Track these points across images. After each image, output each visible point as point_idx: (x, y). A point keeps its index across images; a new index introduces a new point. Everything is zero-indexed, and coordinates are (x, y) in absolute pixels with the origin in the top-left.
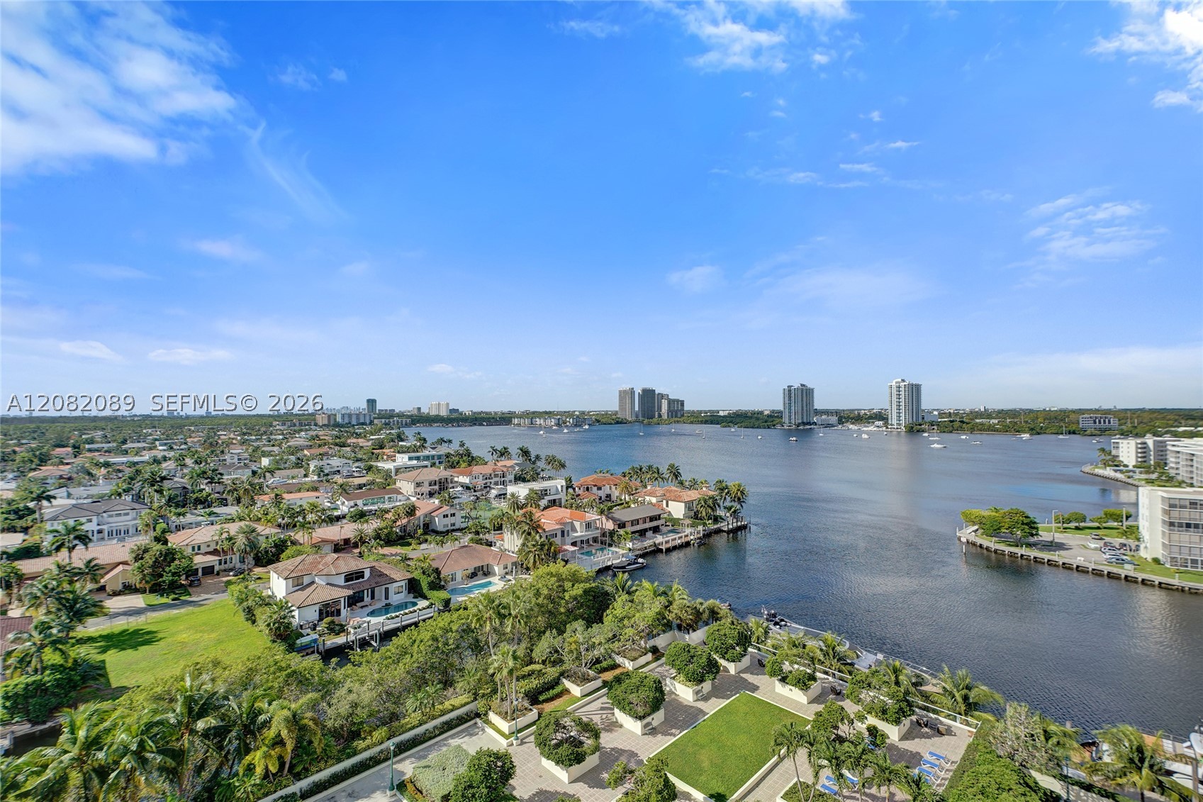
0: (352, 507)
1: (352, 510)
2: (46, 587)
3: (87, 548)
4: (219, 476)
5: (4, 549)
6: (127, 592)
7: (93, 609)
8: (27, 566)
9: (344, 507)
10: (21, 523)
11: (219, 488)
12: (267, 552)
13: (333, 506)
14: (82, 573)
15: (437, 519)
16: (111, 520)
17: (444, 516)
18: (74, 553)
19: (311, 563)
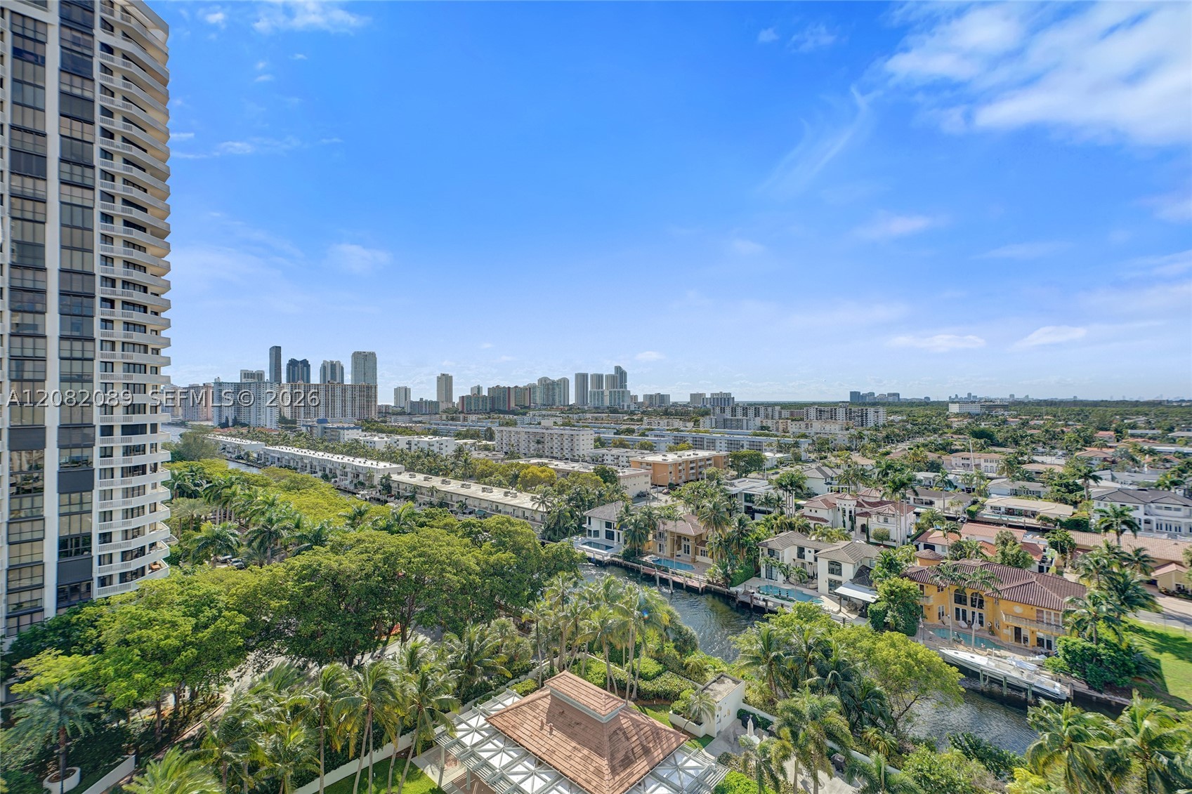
2: (1097, 562)
3: (1135, 536)
5: (1058, 517)
6: (1182, 596)
7: (1144, 601)
8: (1078, 537)
10: (1071, 497)
14: (1132, 560)
16: (1159, 512)
18: (1122, 538)
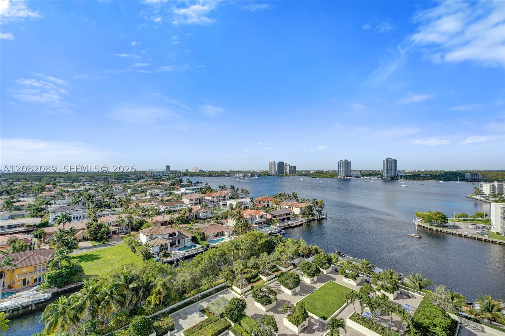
0: (165, 209)
1: (165, 210)
4: (114, 196)
9: (162, 209)
11: (114, 201)
12: (136, 226)
13: (158, 208)
15: (200, 214)
17: (203, 213)
19: (156, 230)
